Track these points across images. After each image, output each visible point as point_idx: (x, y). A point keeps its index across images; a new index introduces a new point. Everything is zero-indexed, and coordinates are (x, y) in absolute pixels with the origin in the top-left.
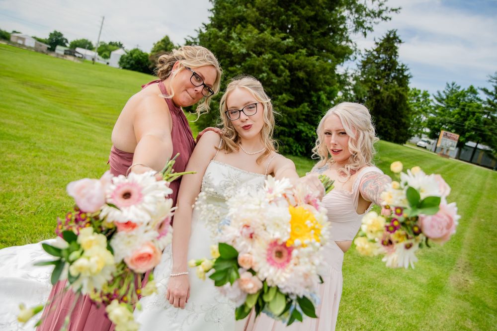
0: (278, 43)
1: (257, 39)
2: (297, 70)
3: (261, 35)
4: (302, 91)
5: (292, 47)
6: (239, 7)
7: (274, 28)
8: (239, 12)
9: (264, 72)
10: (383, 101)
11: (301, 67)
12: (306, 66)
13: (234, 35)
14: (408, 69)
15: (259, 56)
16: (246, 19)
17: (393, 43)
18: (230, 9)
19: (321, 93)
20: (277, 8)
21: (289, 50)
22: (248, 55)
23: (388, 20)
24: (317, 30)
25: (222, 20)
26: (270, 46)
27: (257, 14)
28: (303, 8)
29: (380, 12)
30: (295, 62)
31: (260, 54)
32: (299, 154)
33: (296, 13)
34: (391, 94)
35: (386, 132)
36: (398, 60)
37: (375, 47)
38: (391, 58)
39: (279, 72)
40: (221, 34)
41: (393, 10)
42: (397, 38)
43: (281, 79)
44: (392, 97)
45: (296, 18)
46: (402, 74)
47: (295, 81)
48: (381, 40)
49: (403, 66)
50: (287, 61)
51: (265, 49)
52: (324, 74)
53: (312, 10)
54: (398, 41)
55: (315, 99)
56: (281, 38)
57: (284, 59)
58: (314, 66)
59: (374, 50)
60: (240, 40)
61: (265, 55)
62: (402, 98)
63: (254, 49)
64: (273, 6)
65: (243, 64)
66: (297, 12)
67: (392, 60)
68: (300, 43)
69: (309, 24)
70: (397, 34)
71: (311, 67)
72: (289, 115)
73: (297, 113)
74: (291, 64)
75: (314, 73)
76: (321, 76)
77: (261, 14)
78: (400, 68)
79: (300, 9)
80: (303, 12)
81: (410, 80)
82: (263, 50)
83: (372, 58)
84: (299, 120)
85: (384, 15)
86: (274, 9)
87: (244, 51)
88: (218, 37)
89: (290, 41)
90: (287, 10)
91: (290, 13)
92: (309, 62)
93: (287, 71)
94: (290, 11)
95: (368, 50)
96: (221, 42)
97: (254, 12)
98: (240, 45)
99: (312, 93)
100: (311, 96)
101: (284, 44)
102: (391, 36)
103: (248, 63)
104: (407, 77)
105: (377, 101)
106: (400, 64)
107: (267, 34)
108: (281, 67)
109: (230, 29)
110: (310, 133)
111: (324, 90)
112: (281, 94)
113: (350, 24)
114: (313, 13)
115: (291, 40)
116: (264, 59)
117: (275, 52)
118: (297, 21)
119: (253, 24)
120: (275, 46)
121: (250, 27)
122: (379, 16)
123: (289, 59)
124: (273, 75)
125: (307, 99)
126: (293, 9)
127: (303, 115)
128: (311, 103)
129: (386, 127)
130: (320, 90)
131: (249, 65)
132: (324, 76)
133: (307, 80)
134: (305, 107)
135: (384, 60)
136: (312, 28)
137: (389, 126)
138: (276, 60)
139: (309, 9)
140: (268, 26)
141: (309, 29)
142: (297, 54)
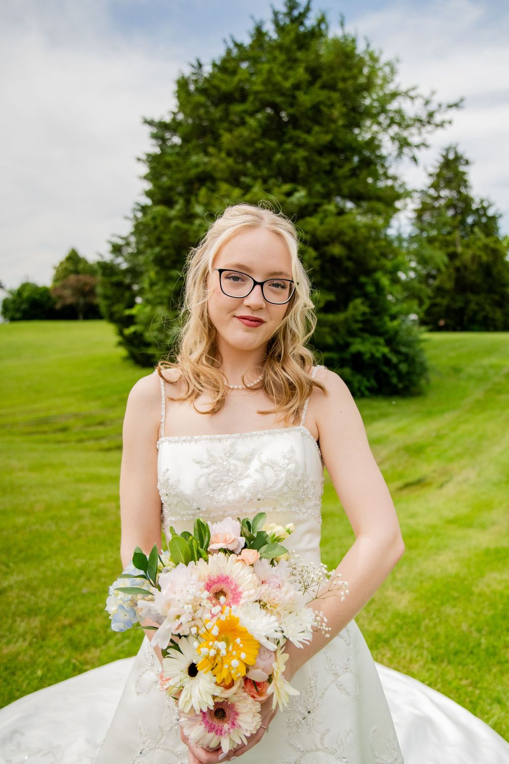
2: (327, 244)
4: (344, 280)
5: (307, 206)
6: (194, 158)
7: (265, 181)
8: (197, 165)
11: (333, 238)
12: (341, 233)
13: (199, 209)
14: (492, 205)
16: (212, 176)
18: (178, 164)
19: (379, 275)
20: (263, 143)
21: (305, 211)
23: (447, 125)
24: (343, 166)
25: (171, 189)
27: (230, 161)
28: (309, 132)
29: (431, 115)
30: (321, 231)
32: (367, 393)
33: (298, 145)
34: (478, 253)
35: (486, 318)
36: (472, 194)
37: (429, 181)
40: (173, 213)
41: (450, 106)
42: (462, 157)
44: (480, 257)
45: (301, 153)
46: (485, 215)
48: (435, 167)
49: (482, 201)
53: (327, 132)
54: (463, 162)
55: (370, 289)
56: (284, 194)
58: (356, 230)
59: (429, 187)
60: (210, 214)
64: (254, 141)
66: (301, 141)
67: (463, 197)
68: (319, 194)
69: (326, 158)
70: (460, 150)
71: (350, 233)
72: (334, 328)
73: (346, 322)
74: (313, 235)
75: (359, 242)
76: (371, 245)
77: (236, 161)
78: (479, 206)
79: (305, 136)
80: (311, 139)
81: (501, 222)
83: (429, 201)
84: (352, 333)
85: (438, 118)
86: (259, 145)
88: (169, 220)
89: (301, 195)
90: (281, 142)
91: (288, 146)
94: (287, 142)
96: (177, 228)
97: (223, 160)
99: (363, 279)
100: (362, 286)
101: (292, 203)
102: (451, 156)
104: (493, 219)
106: (478, 200)
109: (188, 202)
110: (377, 350)
111: (383, 268)
113: (388, 147)
114: (328, 138)
115: (303, 194)
118: (304, 158)
119: (227, 181)
121: (224, 187)
122: (429, 123)
125: (356, 292)
126: (291, 139)
127: (357, 321)
128: (366, 296)
129: (483, 309)
130: (375, 270)
132: (376, 245)
133: (349, 258)
134: (358, 307)
135: (449, 200)
136: (332, 164)
137: (488, 308)
139: (320, 132)
140: (255, 178)
141: (328, 168)
142: (320, 215)
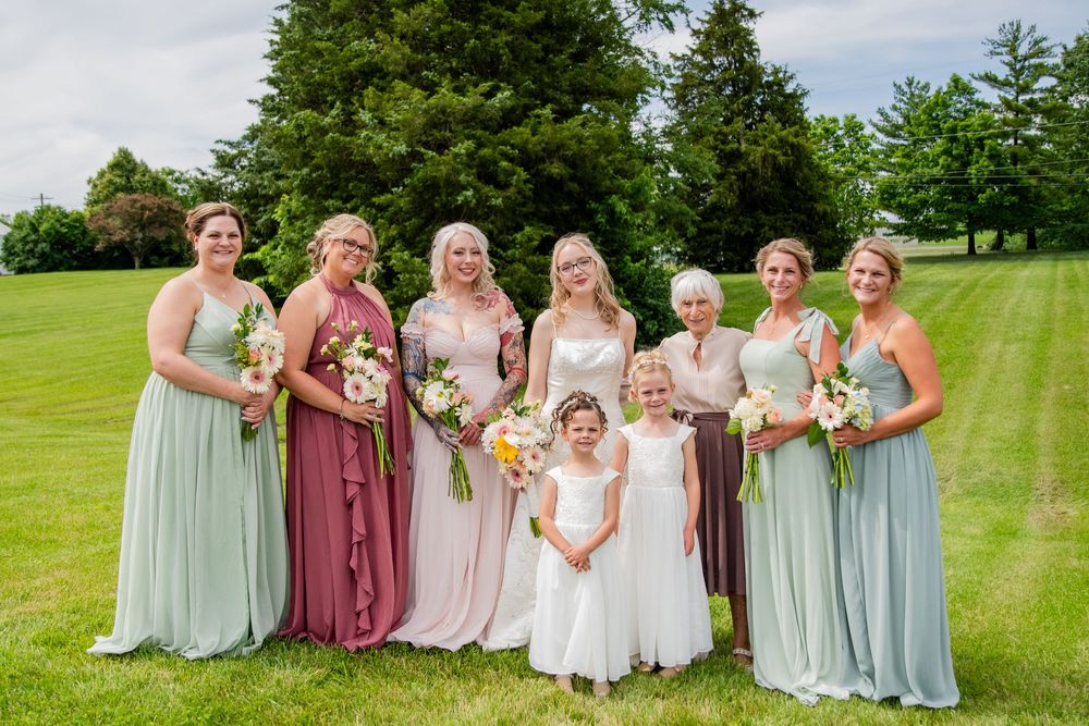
0: (478, 108)
1: (426, 112)
2: (542, 160)
3: (432, 101)
4: (566, 208)
5: (513, 109)
7: (455, 74)
8: (360, 55)
9: (464, 188)
10: (754, 172)
11: (553, 151)
12: (561, 146)
13: (365, 116)
14: (791, 77)
15: (441, 154)
16: (381, 70)
17: (736, 22)
18: (331, 53)
19: (614, 199)
20: (451, 23)
21: (510, 118)
22: (415, 156)
24: (561, 52)
25: (321, 85)
26: (462, 122)
27: (407, 50)
28: (513, 8)
30: (534, 143)
31: (441, 147)
33: (498, 26)
34: (771, 151)
36: (761, 60)
37: (693, 42)
38: (742, 61)
39: (502, 178)
40: (328, 120)
42: (743, 7)
43: (511, 191)
46: (781, 91)
47: (547, 188)
48: (703, 21)
49: (776, 71)
50: (513, 146)
51: (451, 131)
52: (609, 154)
53: (537, 9)
54: (746, 13)
55: (601, 219)
56: (482, 95)
57: (505, 143)
58: (580, 141)
59: (694, 52)
60: (382, 123)
61: (455, 145)
62: (798, 154)
63: (424, 138)
64: (439, 22)
65: (407, 181)
66: (502, 20)
67: (746, 65)
68: (531, 94)
69: (536, 42)
71: (574, 146)
74: (523, 149)
75: (586, 156)
76: (602, 160)
77: (415, 49)
78: (771, 78)
79: (507, 13)
80: (516, 19)
81: (806, 102)
82: (448, 134)
83: (695, 72)
86: (445, 28)
87: (402, 148)
88: (324, 131)
89: (504, 96)
90: (477, 22)
91: (486, 28)
92: (566, 133)
93: (520, 170)
94: (484, 22)
95: (679, 55)
96: (334, 141)
97: (397, 48)
98: (388, 136)
99: (593, 205)
100: (591, 214)
101: (494, 107)
102: (727, 6)
103: (420, 174)
104: (794, 97)
105: (741, 177)
106: (769, 70)
107: (445, 95)
108: (504, 164)
109: (347, 102)
111: (618, 190)
112: (520, 228)
114: (540, 16)
115: (507, 93)
116: (457, 155)
117: (479, 132)
118: (507, 43)
119: (403, 78)
120: (473, 118)
121: (399, 85)
123: (517, 140)
124: (488, 190)
126: (490, 17)
130: (609, 193)
131: (424, 181)
132: (610, 158)
133: (573, 178)
135: (726, 69)
136: (546, 49)
138: (486, 152)
139: (530, 8)
140: (442, 74)
141: (541, 54)
142: (532, 121)
